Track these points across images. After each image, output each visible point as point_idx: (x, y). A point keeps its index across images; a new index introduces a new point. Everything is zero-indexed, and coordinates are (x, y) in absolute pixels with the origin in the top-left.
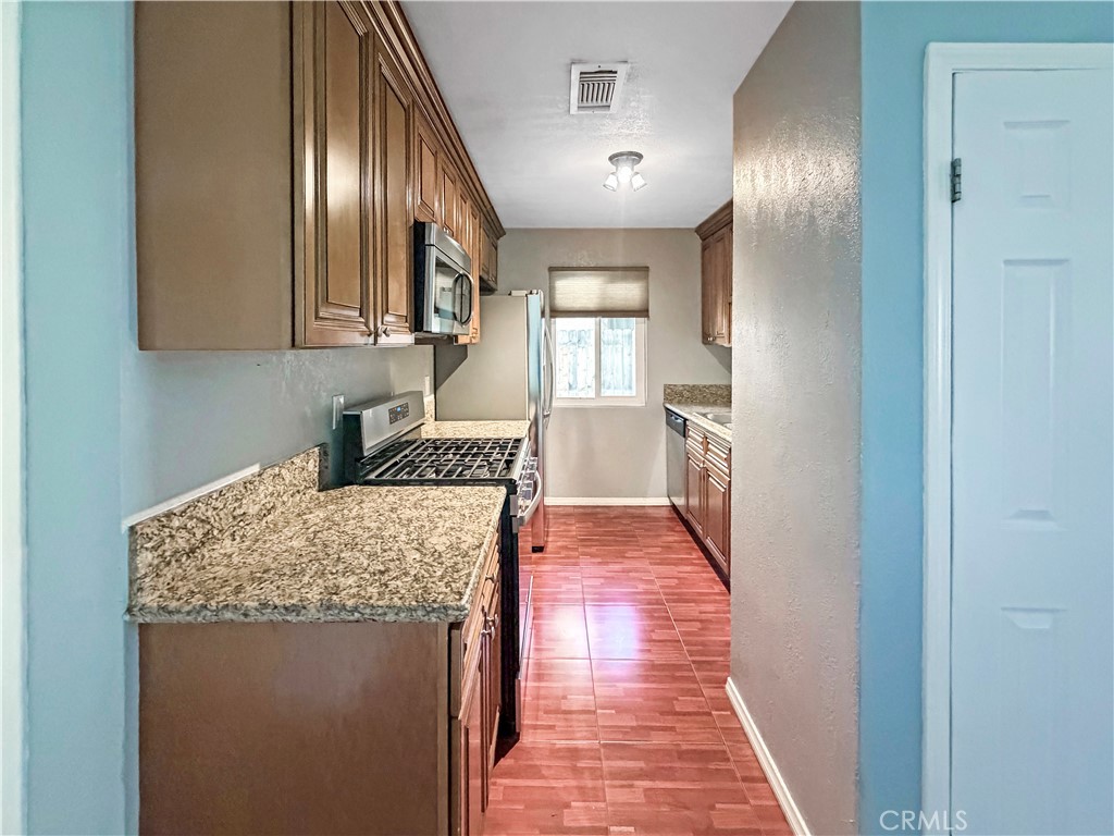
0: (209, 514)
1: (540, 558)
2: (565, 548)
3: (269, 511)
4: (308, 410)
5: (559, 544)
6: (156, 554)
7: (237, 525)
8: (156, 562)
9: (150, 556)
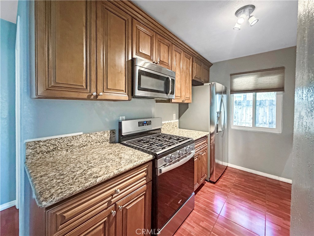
0: (56, 143)
1: (212, 186)
2: (225, 186)
3: (84, 146)
4: (107, 120)
5: (224, 183)
6: (33, 151)
7: (69, 148)
8: (33, 152)
9: (31, 151)
